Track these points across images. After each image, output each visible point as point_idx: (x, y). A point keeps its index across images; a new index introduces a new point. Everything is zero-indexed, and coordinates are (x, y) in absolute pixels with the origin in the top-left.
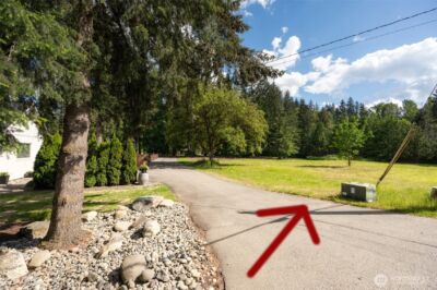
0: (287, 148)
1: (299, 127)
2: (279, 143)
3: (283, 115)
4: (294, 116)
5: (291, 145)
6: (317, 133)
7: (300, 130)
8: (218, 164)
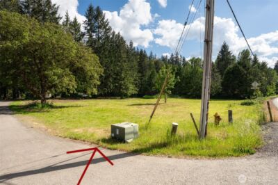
0: (127, 89)
1: (139, 72)
2: (121, 85)
3: (125, 61)
4: (135, 63)
5: (131, 87)
6: (151, 77)
7: (140, 75)
8: (52, 107)
